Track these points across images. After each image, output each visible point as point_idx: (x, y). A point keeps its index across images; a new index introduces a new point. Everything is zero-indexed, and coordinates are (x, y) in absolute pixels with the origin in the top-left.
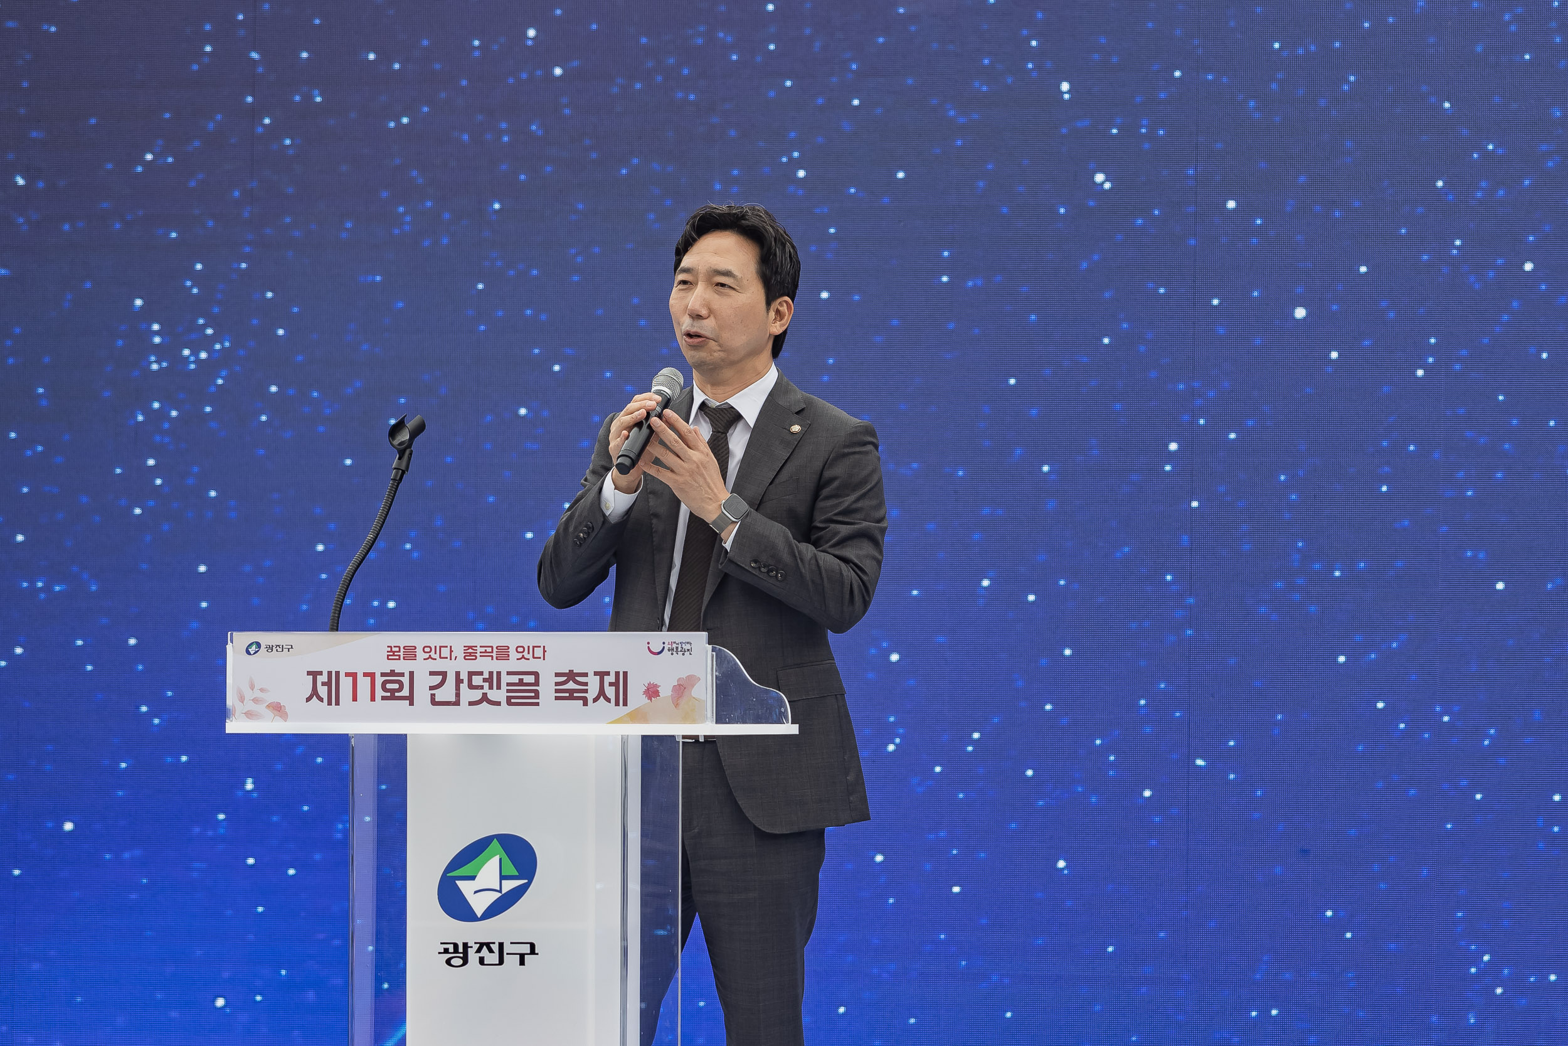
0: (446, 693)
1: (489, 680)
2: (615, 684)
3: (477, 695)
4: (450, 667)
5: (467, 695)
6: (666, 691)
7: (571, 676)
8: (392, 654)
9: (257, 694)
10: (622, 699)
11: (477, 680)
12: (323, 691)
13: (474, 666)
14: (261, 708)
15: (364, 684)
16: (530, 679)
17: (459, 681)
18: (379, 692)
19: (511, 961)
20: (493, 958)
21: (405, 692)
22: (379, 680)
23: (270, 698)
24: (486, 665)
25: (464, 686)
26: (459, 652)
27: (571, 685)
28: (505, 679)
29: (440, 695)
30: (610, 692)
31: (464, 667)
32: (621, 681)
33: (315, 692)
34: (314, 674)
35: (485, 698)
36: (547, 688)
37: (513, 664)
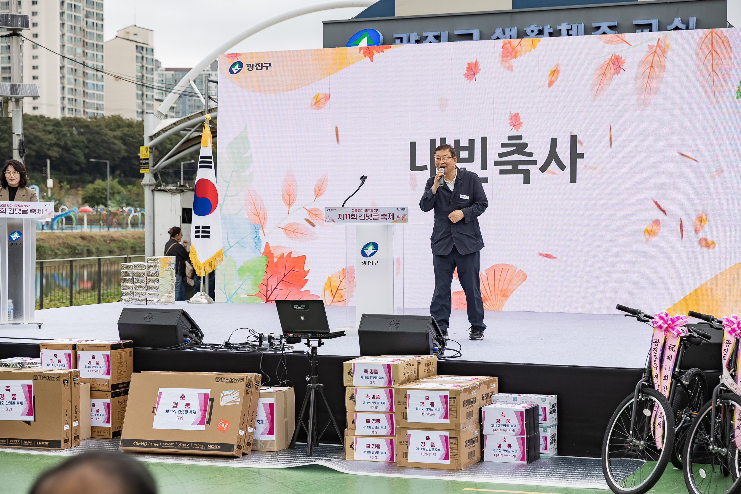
0: (362, 217)
1: (370, 215)
2: (392, 216)
3: (368, 218)
4: (363, 213)
5: (366, 218)
6: (401, 217)
7: (384, 214)
8: (353, 211)
9: (329, 218)
10: (393, 218)
11: (368, 215)
12: (341, 217)
13: (367, 213)
14: (330, 220)
15: (348, 216)
16: (377, 215)
17: (364, 215)
18: (351, 217)
19: (374, 264)
20: (371, 264)
21: (355, 217)
22: (351, 215)
23: (332, 219)
24: (369, 212)
25: (365, 216)
26: (364, 210)
27: (384, 216)
28: (372, 215)
29: (361, 218)
30: (391, 217)
31: (366, 213)
32: (393, 215)
33: (339, 217)
34: (339, 214)
35: (369, 218)
36: (380, 216)
37: (374, 212)
